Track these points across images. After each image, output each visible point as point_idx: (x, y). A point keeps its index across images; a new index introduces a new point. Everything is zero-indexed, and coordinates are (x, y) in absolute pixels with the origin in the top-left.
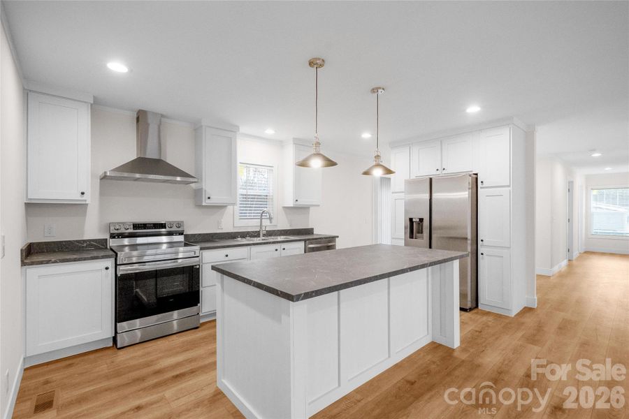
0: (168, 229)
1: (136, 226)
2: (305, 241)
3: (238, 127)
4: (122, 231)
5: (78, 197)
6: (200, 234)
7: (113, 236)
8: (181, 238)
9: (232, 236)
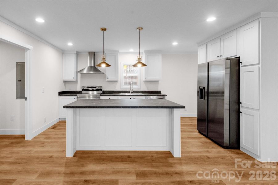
0: (97, 89)
1: (89, 87)
2: (146, 96)
3: (119, 51)
4: (85, 89)
5: (73, 79)
6: (108, 91)
7: (83, 90)
8: (101, 92)
9: (119, 92)
